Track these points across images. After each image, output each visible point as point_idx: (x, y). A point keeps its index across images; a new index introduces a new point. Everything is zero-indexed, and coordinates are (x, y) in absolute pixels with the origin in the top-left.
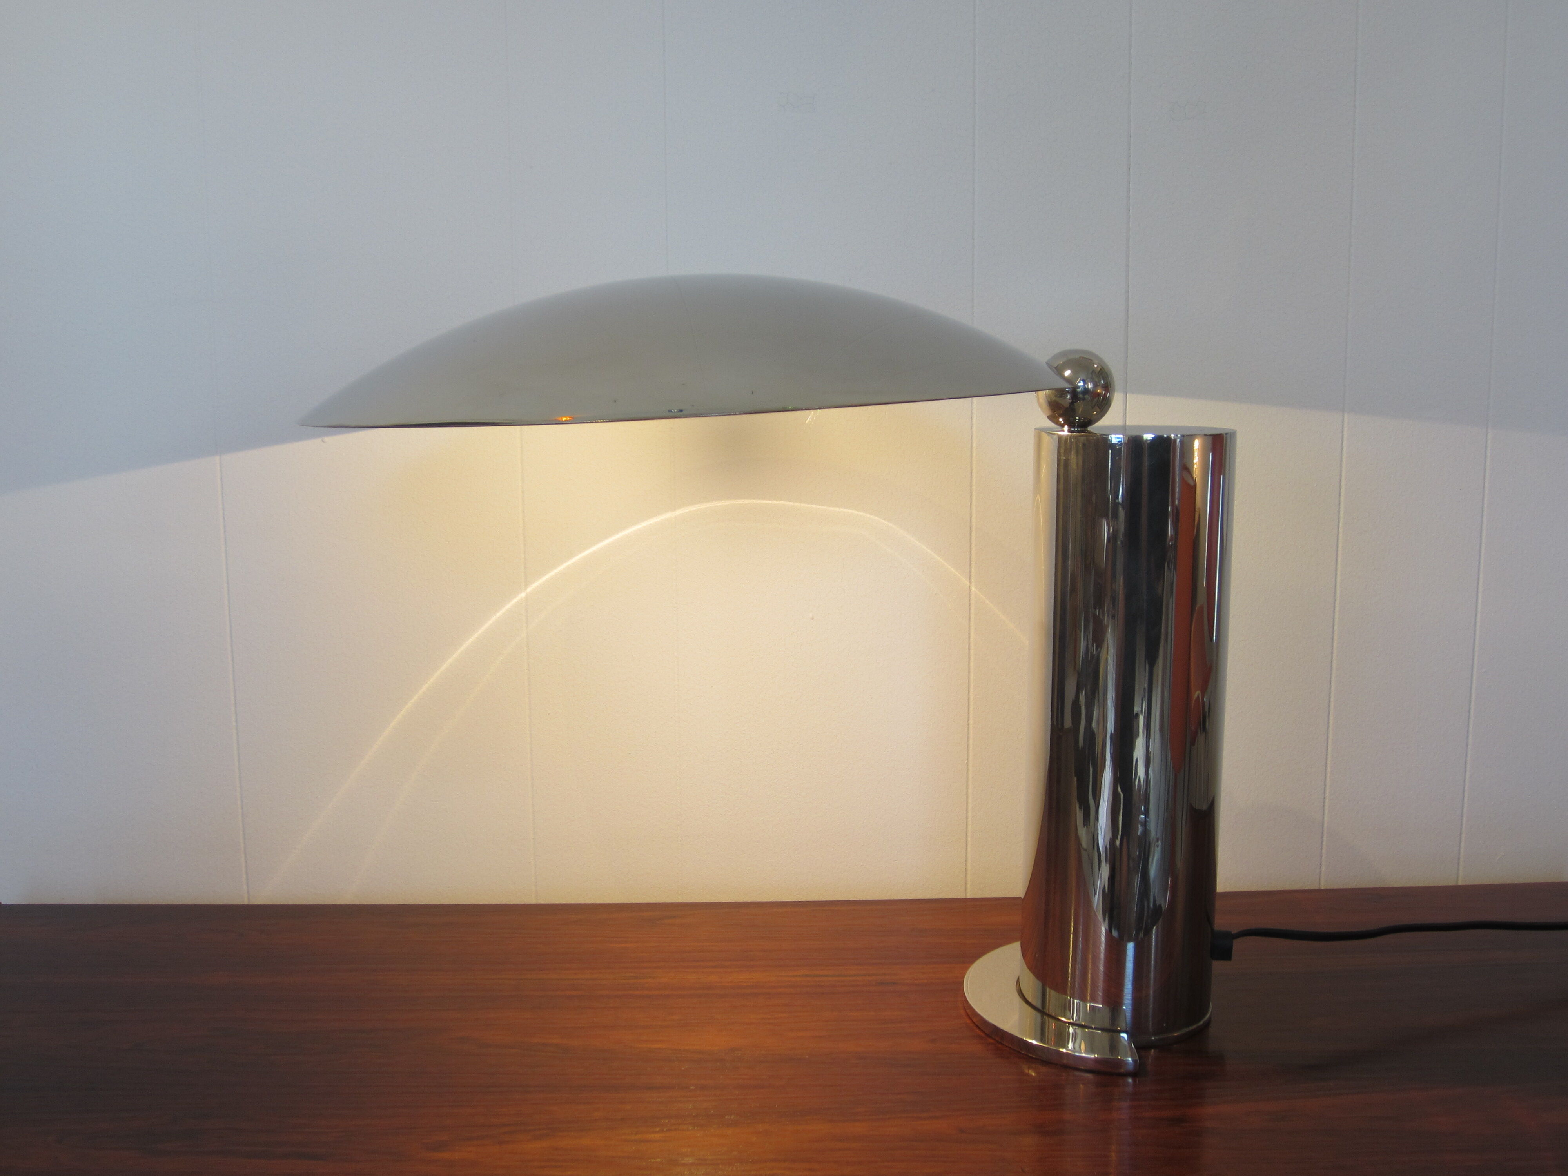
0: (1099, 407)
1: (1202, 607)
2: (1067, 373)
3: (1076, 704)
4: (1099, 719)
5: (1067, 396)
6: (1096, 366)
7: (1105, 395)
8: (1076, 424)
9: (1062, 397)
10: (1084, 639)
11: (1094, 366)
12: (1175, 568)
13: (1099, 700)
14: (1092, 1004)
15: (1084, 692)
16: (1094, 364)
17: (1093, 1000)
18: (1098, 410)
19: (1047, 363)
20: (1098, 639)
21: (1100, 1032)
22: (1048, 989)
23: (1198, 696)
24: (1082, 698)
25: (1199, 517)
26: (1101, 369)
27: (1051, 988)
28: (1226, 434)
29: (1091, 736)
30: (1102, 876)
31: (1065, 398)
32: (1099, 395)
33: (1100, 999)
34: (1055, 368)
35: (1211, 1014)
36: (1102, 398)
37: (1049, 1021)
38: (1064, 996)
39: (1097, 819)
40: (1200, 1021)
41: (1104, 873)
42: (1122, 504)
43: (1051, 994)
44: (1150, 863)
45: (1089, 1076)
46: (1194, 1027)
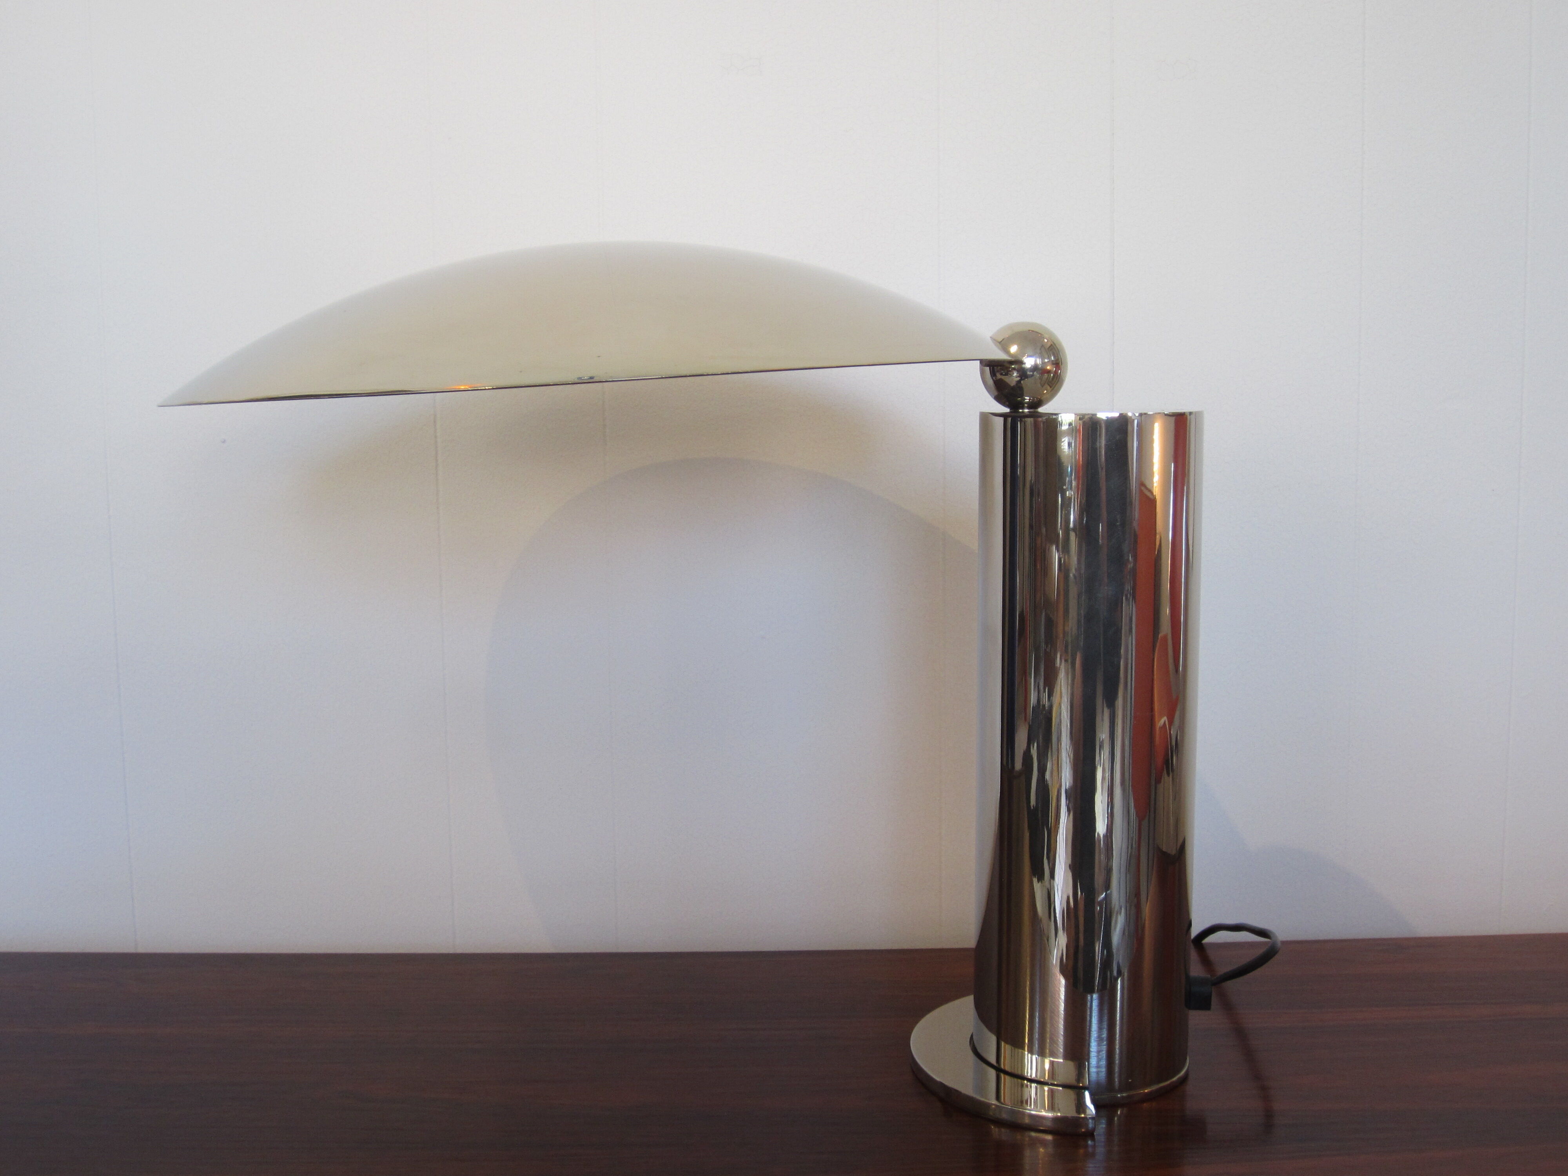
0: (1049, 385)
1: (1165, 637)
2: (1014, 349)
3: (1027, 756)
4: (1052, 768)
5: (1014, 374)
6: (1046, 340)
7: (1056, 372)
8: (1026, 405)
9: (1007, 375)
10: (1034, 688)
11: (1044, 340)
12: (1134, 597)
13: (1052, 749)
14: (1051, 1059)
15: (1036, 744)
16: (1044, 338)
17: (1053, 1054)
18: (1049, 388)
19: (991, 337)
20: (1050, 682)
21: (1061, 1088)
22: (1003, 1043)
23: (1165, 723)
24: (1034, 752)
25: (1160, 541)
26: (1051, 345)
27: (1006, 1042)
28: (1191, 413)
29: (1044, 789)
30: (1060, 943)
31: (1011, 375)
32: (1049, 372)
33: (1061, 1055)
34: (1000, 343)
35: (1188, 1069)
36: (1052, 375)
37: (1005, 1079)
38: (1020, 1051)
39: (1052, 876)
40: (1173, 1077)
41: (1062, 940)
42: (1074, 529)
43: (1006, 1048)
44: (1113, 928)
45: (1049, 1137)
46: (1168, 1082)
